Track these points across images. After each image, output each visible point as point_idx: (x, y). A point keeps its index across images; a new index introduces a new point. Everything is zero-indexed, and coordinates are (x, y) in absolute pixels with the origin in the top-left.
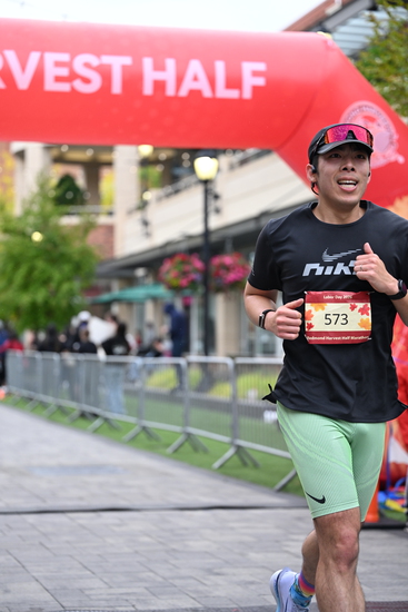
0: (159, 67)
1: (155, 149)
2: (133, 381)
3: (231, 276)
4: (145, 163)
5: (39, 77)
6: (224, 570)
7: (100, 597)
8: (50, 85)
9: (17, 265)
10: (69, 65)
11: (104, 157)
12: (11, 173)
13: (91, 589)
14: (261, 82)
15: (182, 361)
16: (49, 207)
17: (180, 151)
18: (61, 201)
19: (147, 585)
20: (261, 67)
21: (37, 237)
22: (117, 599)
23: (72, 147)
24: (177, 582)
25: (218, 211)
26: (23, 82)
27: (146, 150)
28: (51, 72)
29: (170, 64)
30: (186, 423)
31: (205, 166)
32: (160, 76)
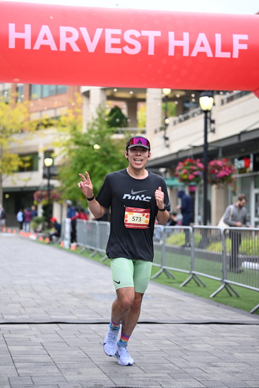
0: (178, 37)
1: (172, 90)
2: (159, 241)
3: (222, 173)
4: (166, 99)
5: (101, 44)
6: (218, 364)
7: (139, 379)
8: (109, 50)
9: (84, 165)
10: (121, 37)
11: (140, 96)
12: (81, 106)
13: (134, 373)
14: (245, 47)
15: (190, 228)
16: (105, 128)
17: (189, 92)
18: (112, 124)
19: (169, 372)
20: (245, 37)
21: (97, 147)
22: (150, 381)
23: (120, 89)
24: (188, 370)
25: (213, 131)
26: (92, 48)
27: (167, 91)
28: (109, 41)
29: (186, 35)
30: (192, 268)
31: (206, 102)
32: (179, 43)
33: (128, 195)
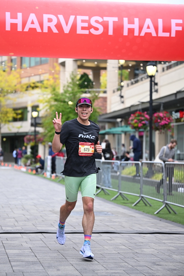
0: (131, 22)
1: (126, 61)
2: (116, 172)
3: (163, 122)
4: (121, 68)
5: (74, 27)
6: (161, 263)
8: (79, 31)
10: (88, 22)
11: (103, 65)
12: (58, 73)
14: (180, 29)
16: (76, 89)
17: (138, 62)
18: (81, 86)
19: (124, 269)
20: (180, 21)
21: (70, 103)
23: (87, 61)
24: (138, 268)
25: (156, 91)
26: (67, 30)
27: (122, 62)
28: (80, 25)
29: (136, 20)
30: (141, 193)
31: (151, 70)
32: (131, 26)
33: (82, 135)
